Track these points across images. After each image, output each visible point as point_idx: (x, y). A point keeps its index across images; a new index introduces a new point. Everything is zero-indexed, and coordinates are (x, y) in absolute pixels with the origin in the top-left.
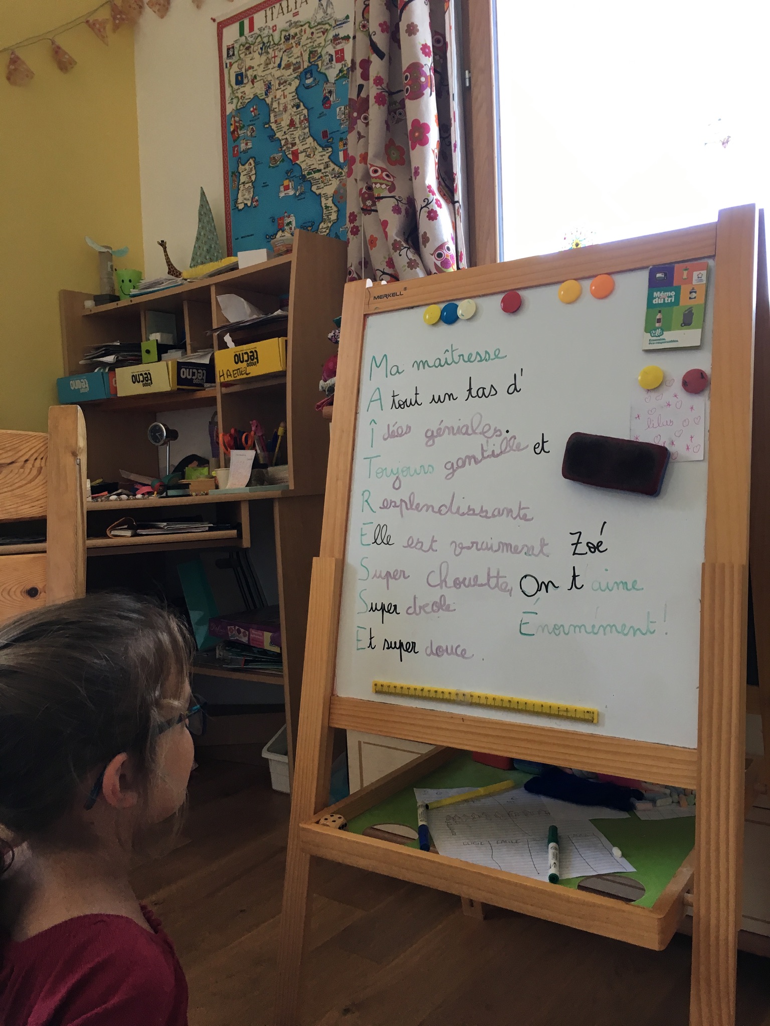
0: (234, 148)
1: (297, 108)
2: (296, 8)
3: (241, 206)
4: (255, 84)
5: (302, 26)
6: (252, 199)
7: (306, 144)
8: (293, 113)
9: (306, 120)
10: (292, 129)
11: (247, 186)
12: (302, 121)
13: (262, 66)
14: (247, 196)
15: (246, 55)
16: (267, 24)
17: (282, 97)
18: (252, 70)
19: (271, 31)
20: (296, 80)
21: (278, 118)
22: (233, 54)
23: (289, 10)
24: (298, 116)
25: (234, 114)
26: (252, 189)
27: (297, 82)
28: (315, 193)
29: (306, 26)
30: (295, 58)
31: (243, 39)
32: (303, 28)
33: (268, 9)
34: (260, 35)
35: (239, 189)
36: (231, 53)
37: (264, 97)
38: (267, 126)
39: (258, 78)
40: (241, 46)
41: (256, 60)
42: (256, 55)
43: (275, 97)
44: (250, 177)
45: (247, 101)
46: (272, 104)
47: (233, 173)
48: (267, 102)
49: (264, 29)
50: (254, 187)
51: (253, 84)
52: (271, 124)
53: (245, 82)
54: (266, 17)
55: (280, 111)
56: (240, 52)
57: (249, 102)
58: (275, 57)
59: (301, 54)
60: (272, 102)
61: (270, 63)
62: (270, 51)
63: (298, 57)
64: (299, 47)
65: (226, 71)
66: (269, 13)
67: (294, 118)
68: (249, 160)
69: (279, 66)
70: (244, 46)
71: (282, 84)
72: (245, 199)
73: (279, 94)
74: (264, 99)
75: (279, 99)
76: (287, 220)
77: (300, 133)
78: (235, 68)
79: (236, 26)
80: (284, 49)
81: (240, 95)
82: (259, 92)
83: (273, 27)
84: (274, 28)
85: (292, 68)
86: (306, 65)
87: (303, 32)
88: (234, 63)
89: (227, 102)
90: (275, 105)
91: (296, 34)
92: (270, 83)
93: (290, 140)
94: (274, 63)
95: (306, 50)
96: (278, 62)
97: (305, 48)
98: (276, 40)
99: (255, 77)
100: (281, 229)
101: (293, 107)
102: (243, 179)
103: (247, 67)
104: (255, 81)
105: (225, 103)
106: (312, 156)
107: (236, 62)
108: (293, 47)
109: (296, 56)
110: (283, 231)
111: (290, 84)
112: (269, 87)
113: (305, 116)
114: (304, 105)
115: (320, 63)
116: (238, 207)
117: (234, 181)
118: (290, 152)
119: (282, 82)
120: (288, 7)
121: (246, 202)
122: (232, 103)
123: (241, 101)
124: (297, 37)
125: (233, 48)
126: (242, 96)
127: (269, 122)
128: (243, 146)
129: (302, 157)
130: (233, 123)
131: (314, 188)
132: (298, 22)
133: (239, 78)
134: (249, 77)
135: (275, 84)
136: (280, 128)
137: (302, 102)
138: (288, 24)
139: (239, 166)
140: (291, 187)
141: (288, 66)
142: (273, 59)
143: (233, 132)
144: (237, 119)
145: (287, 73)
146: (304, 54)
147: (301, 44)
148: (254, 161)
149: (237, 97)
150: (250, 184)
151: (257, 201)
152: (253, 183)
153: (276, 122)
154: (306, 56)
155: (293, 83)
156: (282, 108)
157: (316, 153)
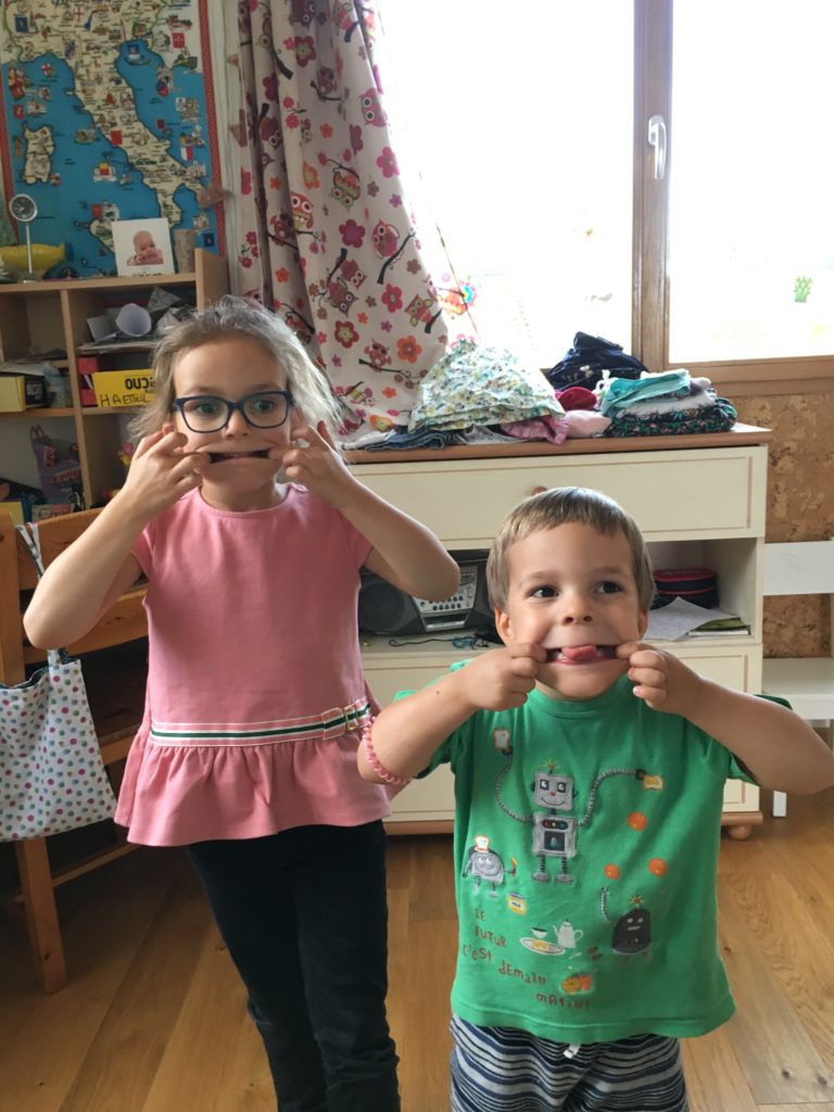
0: (15, 108)
1: (117, 84)
3: (31, 180)
4: (49, 38)
6: (50, 175)
7: (133, 128)
8: (111, 88)
9: (131, 100)
10: (110, 106)
11: (40, 157)
12: (126, 100)
13: (59, 20)
14: (40, 170)
17: (93, 65)
18: (42, 19)
20: (115, 51)
21: (88, 88)
24: (118, 93)
25: (14, 65)
26: (48, 164)
27: (116, 53)
28: (148, 187)
30: (113, 25)
35: (26, 160)
37: (63, 57)
38: (71, 93)
39: (53, 33)
42: (49, 3)
43: (82, 62)
44: (45, 148)
45: (36, 56)
46: (76, 69)
47: (17, 138)
48: (70, 65)
50: (51, 162)
51: (45, 37)
52: (76, 93)
53: (31, 31)
55: (90, 80)
57: (38, 57)
59: (122, 23)
60: (77, 66)
61: (72, 19)
62: (71, 4)
63: (116, 25)
64: (118, 14)
67: (113, 94)
68: (41, 127)
69: (87, 26)
71: (92, 49)
73: (87, 59)
74: (63, 60)
75: (88, 66)
76: (106, 210)
77: (123, 113)
80: (94, 9)
81: (24, 46)
82: (55, 50)
85: (108, 34)
86: (129, 37)
88: (12, 2)
90: (81, 71)
92: (73, 44)
93: (107, 118)
94: (79, 20)
95: (128, 20)
96: (84, 20)
97: (127, 17)
99: (48, 29)
100: (97, 218)
101: (110, 81)
102: (32, 147)
103: (35, 14)
104: (48, 34)
106: (142, 143)
107: (15, 2)
108: (107, 10)
109: (113, 22)
110: (101, 221)
111: (105, 53)
112: (71, 48)
113: (129, 95)
114: (127, 82)
115: (149, 40)
116: (25, 180)
117: (16, 148)
118: (109, 132)
119: (92, 46)
121: (38, 176)
122: (10, 51)
123: (25, 52)
126: (27, 48)
127: (73, 89)
128: (31, 108)
129: (126, 142)
130: (13, 76)
131: (146, 181)
133: (22, 23)
134: (39, 28)
135: (81, 46)
136: (92, 102)
137: (125, 78)
139: (24, 131)
140: (110, 171)
141: (101, 31)
142: (77, 16)
143: (13, 88)
144: (19, 73)
145: (99, 39)
146: (125, 23)
147: (121, 10)
148: (51, 131)
149: (20, 47)
150: (46, 157)
151: (57, 179)
152: (50, 156)
153: (84, 91)
154: (129, 27)
155: (109, 52)
156: (92, 77)
157: (149, 142)
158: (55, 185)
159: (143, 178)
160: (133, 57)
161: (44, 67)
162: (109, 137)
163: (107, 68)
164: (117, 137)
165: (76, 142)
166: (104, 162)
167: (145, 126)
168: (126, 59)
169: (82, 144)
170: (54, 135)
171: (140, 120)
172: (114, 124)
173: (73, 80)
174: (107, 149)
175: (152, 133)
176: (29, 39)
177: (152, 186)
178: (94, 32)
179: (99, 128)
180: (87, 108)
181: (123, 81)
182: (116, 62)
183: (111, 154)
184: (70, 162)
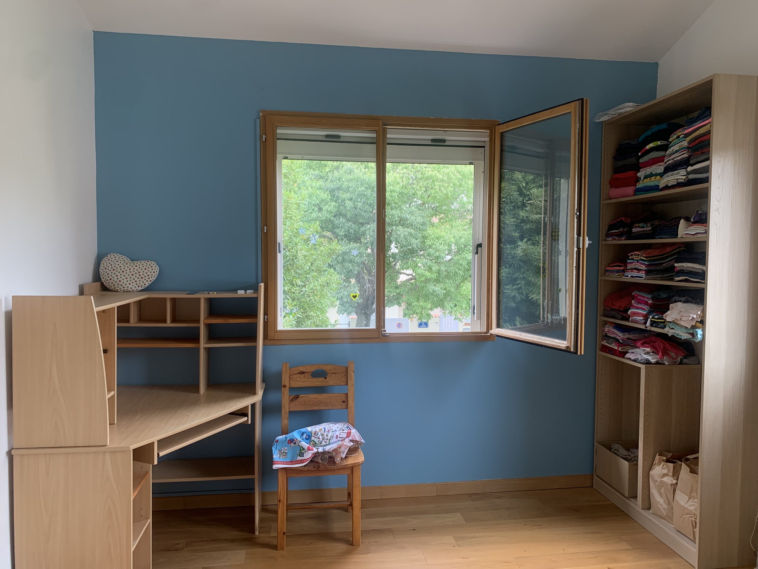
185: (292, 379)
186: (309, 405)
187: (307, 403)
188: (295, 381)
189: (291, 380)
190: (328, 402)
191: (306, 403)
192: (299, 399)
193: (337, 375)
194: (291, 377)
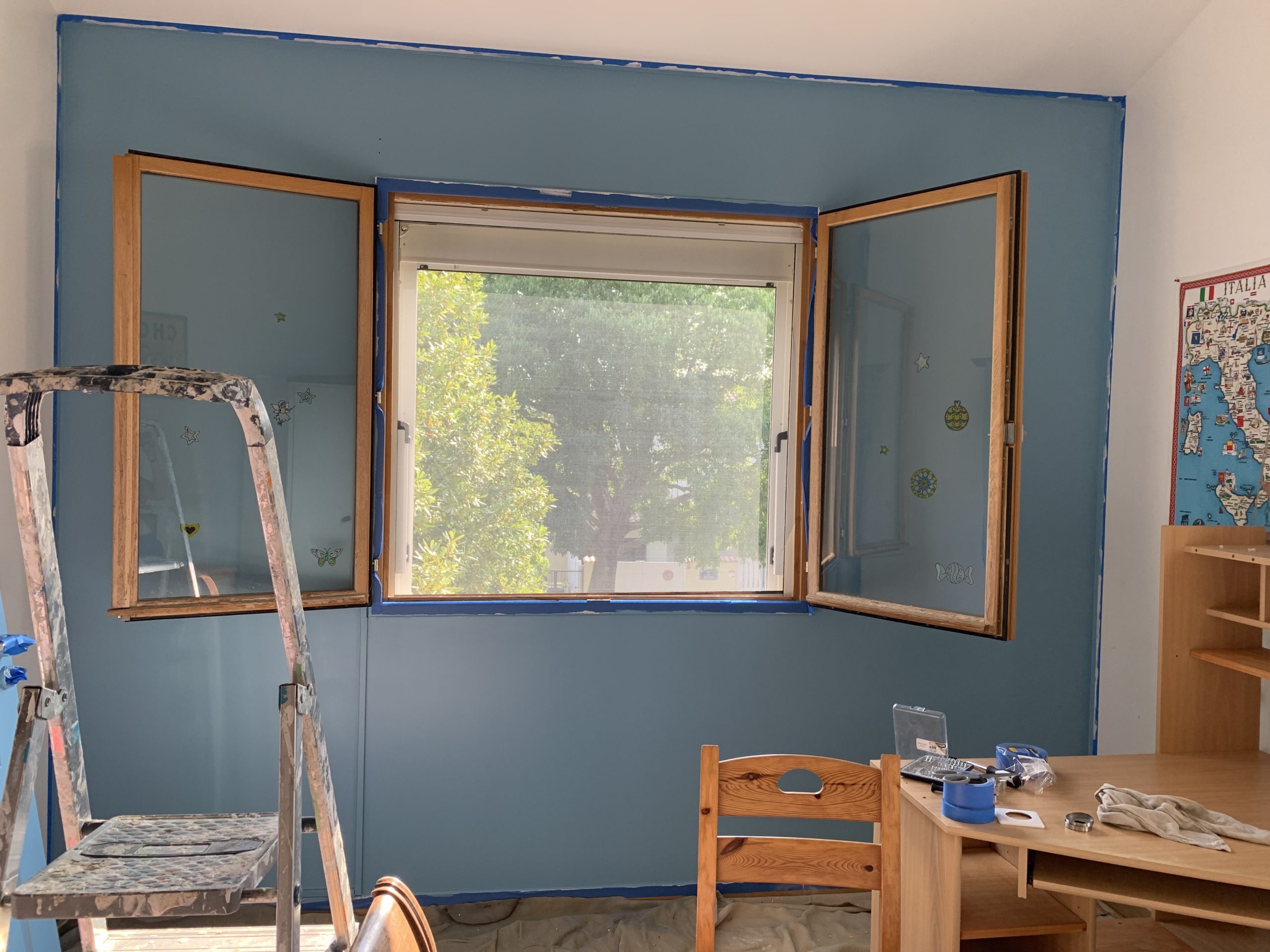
0: (1185, 398)
1: (1247, 379)
2: (1254, 289)
3: (1187, 451)
4: (1210, 347)
5: (1258, 306)
6: (1198, 448)
7: (1251, 414)
8: (1243, 383)
9: (1254, 392)
10: (1241, 397)
11: (1194, 435)
12: (1251, 392)
13: (1218, 333)
14: (1193, 444)
15: (1204, 319)
16: (1225, 296)
17: (1234, 365)
18: (1208, 334)
19: (1229, 304)
20: (1249, 354)
21: (1229, 383)
22: (1193, 315)
23: (1248, 289)
24: (1247, 387)
25: (1188, 367)
26: (1198, 439)
27: (1249, 356)
28: (1257, 460)
29: (1263, 308)
30: (1250, 334)
31: (1203, 304)
32: (1260, 308)
33: (1228, 283)
34: (1218, 305)
35: (1187, 436)
36: (1191, 313)
37: (1217, 360)
38: (1218, 387)
39: (1213, 343)
40: (1201, 311)
41: (1212, 326)
42: (1213, 321)
43: (1228, 363)
44: (1197, 428)
45: (1200, 360)
46: (1224, 369)
47: (1183, 420)
48: (1220, 366)
49: (1222, 300)
50: (1200, 438)
51: (1208, 347)
52: (1221, 387)
53: (1201, 342)
54: (1226, 289)
55: (1230, 377)
56: (1199, 315)
57: (1202, 361)
58: (1231, 327)
59: (1256, 332)
60: (1224, 367)
61: (1226, 332)
62: (1227, 321)
63: (1252, 334)
64: (1254, 325)
65: (1184, 328)
66: (1229, 286)
67: (1244, 387)
68: (1196, 413)
69: (1234, 336)
70: (1203, 310)
71: (1235, 353)
72: (1192, 446)
73: (1231, 361)
74: (1216, 362)
75: (1231, 366)
76: (1227, 478)
77: (1247, 402)
78: (1193, 328)
79: (1198, 291)
80: (1240, 323)
81: (1194, 353)
82: (1213, 356)
83: (1231, 300)
84: (1232, 302)
85: (1246, 341)
86: (1259, 342)
87: (1259, 313)
88: (1193, 323)
89: (1183, 356)
90: (1227, 370)
91: (1252, 312)
92: (1224, 350)
93: (1237, 406)
94: (1230, 333)
95: (1260, 329)
96: (1233, 332)
97: (1260, 327)
98: (1234, 312)
99: (1211, 340)
100: (1221, 483)
101: (1243, 377)
102: (1191, 427)
103: (1204, 330)
104: (1210, 344)
105: (1182, 357)
106: (1256, 426)
107: (1195, 322)
108: (1248, 323)
109: (1250, 332)
110: (1223, 486)
111: (1243, 356)
112: (1222, 353)
113: (1253, 388)
114: (1254, 378)
116: (1184, 451)
117: (1183, 427)
118: (1236, 417)
119: (1235, 351)
120: (1247, 285)
121: (1192, 449)
122: (1187, 358)
123: (1195, 358)
124: (1253, 315)
125: (1193, 309)
126: (1197, 355)
127: (1220, 384)
128: (1193, 399)
129: (1246, 425)
130: (1186, 376)
131: (1256, 456)
132: (1254, 301)
133: (1196, 337)
134: (1206, 340)
135: (1229, 352)
136: (1230, 393)
137: (1251, 374)
138: (1245, 301)
139: (1188, 415)
140: (1234, 448)
141: (1242, 339)
142: (1229, 329)
143: (1186, 384)
144: (1190, 373)
145: (1241, 345)
146: (1258, 332)
147: (1256, 323)
148: (1201, 416)
149: (1192, 354)
150: (1197, 434)
151: (1201, 451)
152: (1199, 434)
153: (1226, 386)
154: (1260, 335)
155: (1245, 355)
156: (1233, 375)
157: (1261, 425)
158: (1199, 456)
159: (1254, 454)
160: (1260, 358)
161: (1204, 368)
162: (1236, 421)
163: (1241, 368)
164: (1241, 420)
165: (1216, 424)
166: (1230, 440)
167: (1259, 413)
168: (1255, 360)
169: (1219, 426)
170: (1203, 418)
171: (1256, 408)
172: (1240, 411)
173: (1221, 377)
174: (1233, 429)
175: (1263, 418)
176: (1197, 349)
177: (1260, 460)
178: (1238, 340)
179: (1231, 414)
180: (1227, 398)
181: (1252, 376)
182: (1249, 361)
183: (1236, 434)
184: (1210, 439)
185: (725, 791)
186: (772, 868)
187: (766, 862)
188: (733, 798)
189: (724, 794)
190: (825, 864)
191: (763, 861)
192: (745, 850)
193: (849, 789)
194: (724, 787)
